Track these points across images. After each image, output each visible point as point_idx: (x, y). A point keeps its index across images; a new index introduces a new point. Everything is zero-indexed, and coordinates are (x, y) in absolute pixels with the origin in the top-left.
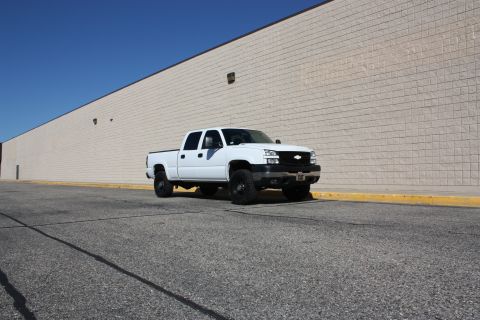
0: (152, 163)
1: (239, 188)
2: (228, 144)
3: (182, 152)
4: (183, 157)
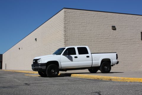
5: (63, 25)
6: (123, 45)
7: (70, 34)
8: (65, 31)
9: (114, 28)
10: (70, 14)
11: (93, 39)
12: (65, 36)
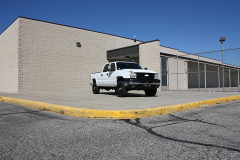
0: (92, 78)
1: (120, 89)
2: (118, 69)
3: (102, 73)
4: (102, 75)
5: (17, 38)
6: (88, 64)
7: (26, 48)
8: (20, 44)
9: (79, 45)
10: (27, 24)
11: (54, 55)
12: (20, 50)
